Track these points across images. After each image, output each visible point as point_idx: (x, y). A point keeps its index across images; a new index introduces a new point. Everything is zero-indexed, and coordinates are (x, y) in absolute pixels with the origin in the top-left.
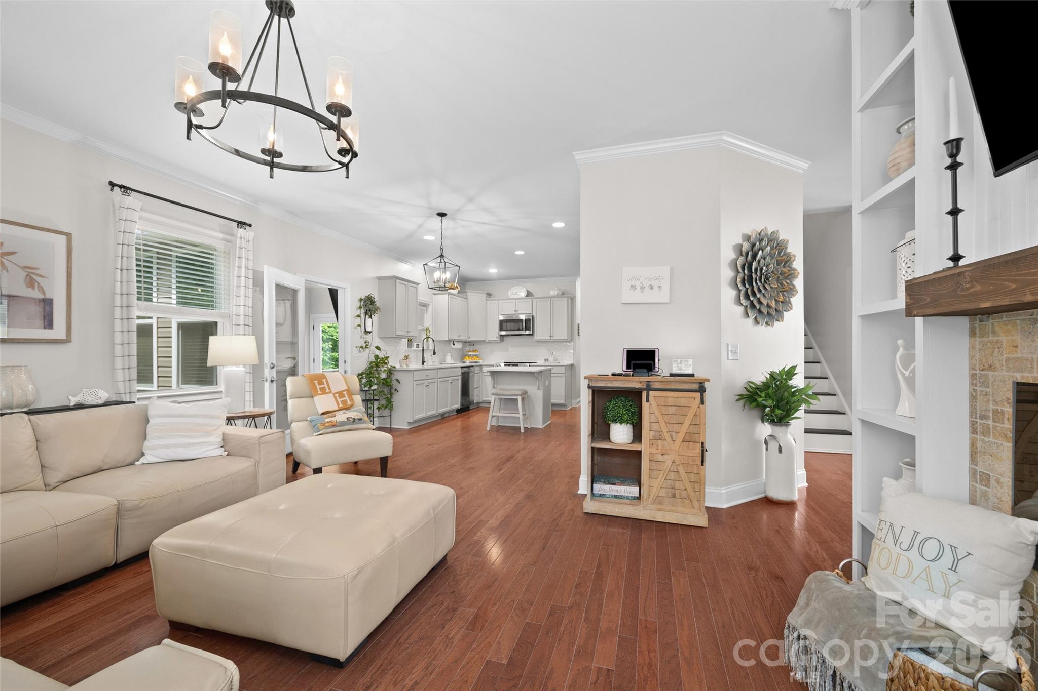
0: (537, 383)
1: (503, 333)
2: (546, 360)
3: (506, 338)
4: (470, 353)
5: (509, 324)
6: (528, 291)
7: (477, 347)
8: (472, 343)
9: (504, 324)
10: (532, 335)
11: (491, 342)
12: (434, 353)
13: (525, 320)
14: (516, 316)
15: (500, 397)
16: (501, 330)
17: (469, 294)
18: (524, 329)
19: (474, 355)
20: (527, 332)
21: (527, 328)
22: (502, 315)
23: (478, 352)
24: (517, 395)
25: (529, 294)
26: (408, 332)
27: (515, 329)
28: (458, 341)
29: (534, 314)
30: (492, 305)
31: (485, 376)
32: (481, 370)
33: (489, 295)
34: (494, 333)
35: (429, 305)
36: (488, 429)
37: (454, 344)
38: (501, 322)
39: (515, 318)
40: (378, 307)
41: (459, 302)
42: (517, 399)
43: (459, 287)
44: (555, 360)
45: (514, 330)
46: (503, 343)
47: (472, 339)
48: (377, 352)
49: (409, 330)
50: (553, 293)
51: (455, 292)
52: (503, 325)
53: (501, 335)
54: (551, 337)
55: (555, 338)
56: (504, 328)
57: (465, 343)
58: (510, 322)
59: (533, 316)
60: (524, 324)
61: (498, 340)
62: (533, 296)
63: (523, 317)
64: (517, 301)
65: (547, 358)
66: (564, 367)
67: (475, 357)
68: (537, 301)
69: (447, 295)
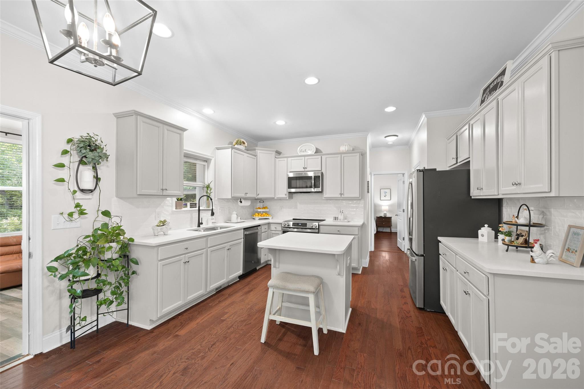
0: (338, 267)
1: (293, 190)
2: (336, 219)
3: (294, 195)
4: (259, 210)
5: (298, 181)
6: (317, 149)
7: (267, 204)
8: (262, 200)
9: (293, 182)
10: (321, 192)
11: (280, 199)
12: (213, 214)
13: (314, 177)
14: (305, 173)
15: (282, 292)
16: (290, 187)
17: (258, 151)
18: (313, 187)
19: (263, 212)
20: (316, 190)
21: (316, 186)
22: (290, 172)
23: (268, 208)
24: (308, 292)
25: (317, 151)
26: (163, 190)
27: (304, 186)
28: (245, 199)
29: (323, 171)
30: (281, 163)
31: (273, 234)
32: (269, 228)
33: (278, 153)
34: (283, 190)
35: (211, 159)
36: (263, 340)
37: (241, 202)
38: (290, 179)
39: (303, 175)
40: (105, 154)
41: (245, 158)
42: (308, 298)
43: (246, 144)
44: (345, 218)
45: (302, 188)
46: (292, 200)
47: (260, 196)
48: (106, 219)
49: (164, 188)
50: (343, 149)
51: (242, 147)
52: (291, 182)
53: (290, 193)
54: (341, 194)
55: (346, 195)
56: (293, 186)
57: (255, 200)
58: (299, 179)
59: (322, 174)
60: (313, 182)
61: (287, 197)
62: (322, 152)
63: (311, 174)
64: (306, 158)
65: (337, 216)
66: (357, 228)
67: (264, 214)
68: (326, 158)
69: (230, 149)
